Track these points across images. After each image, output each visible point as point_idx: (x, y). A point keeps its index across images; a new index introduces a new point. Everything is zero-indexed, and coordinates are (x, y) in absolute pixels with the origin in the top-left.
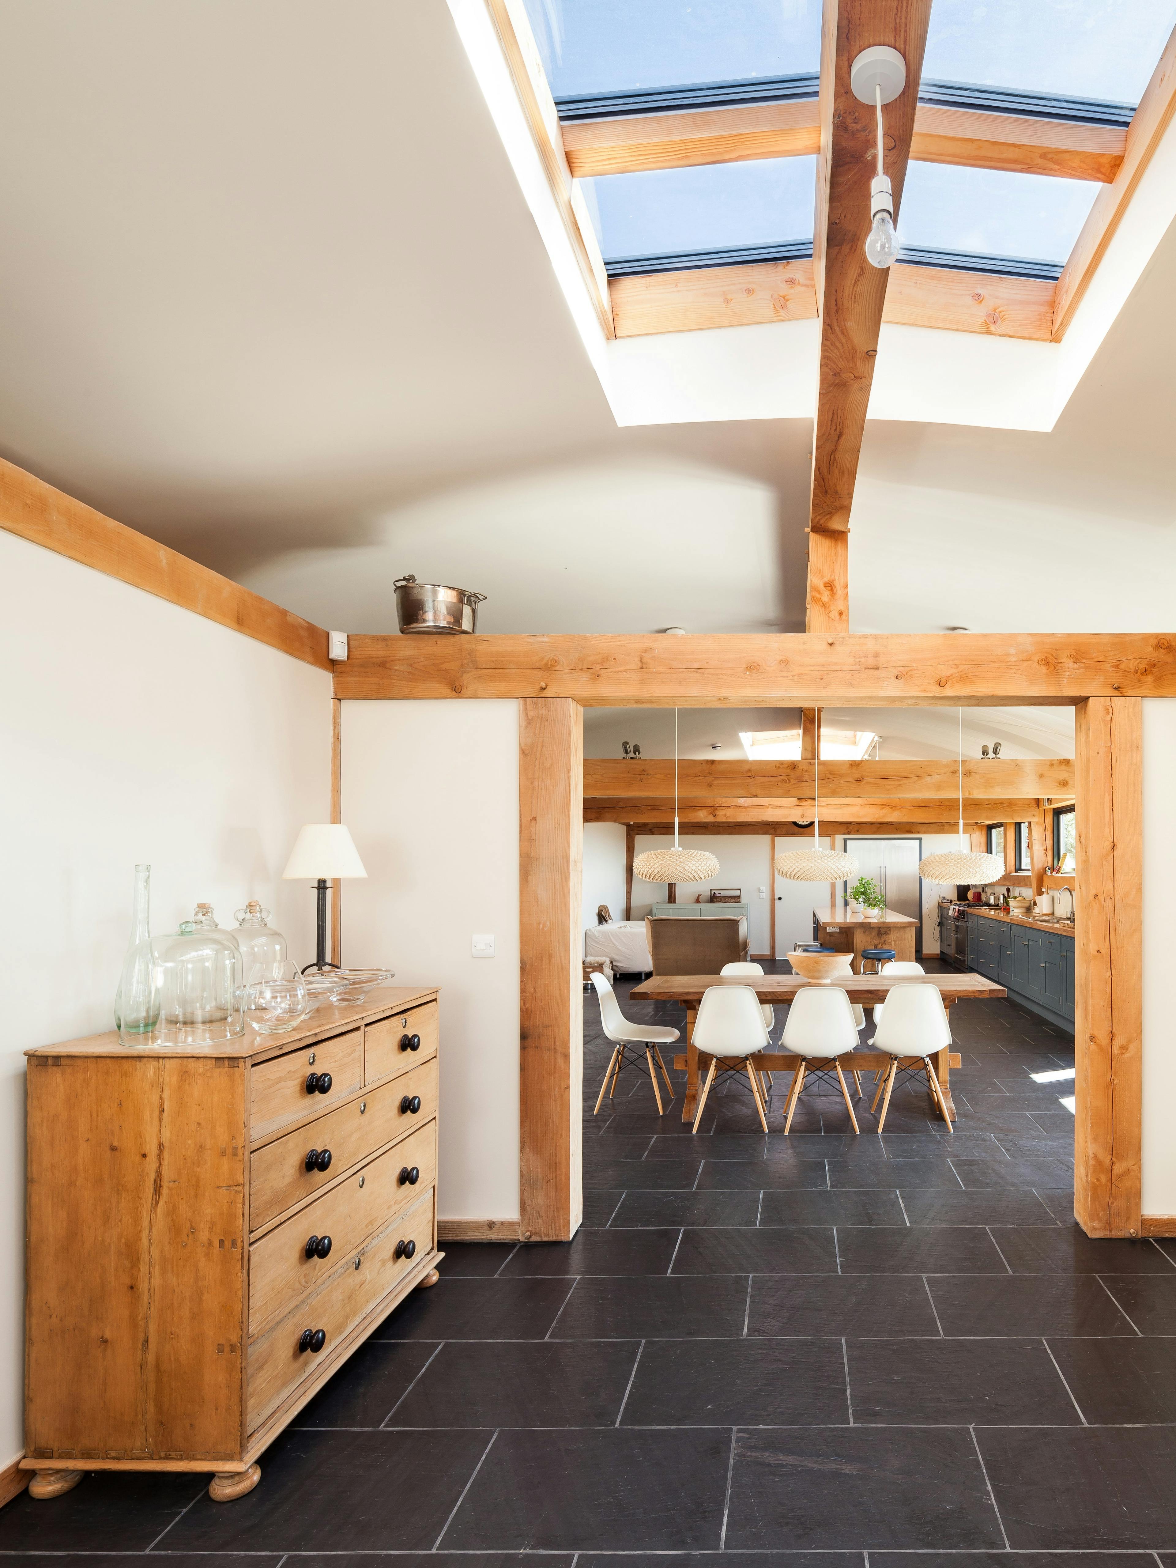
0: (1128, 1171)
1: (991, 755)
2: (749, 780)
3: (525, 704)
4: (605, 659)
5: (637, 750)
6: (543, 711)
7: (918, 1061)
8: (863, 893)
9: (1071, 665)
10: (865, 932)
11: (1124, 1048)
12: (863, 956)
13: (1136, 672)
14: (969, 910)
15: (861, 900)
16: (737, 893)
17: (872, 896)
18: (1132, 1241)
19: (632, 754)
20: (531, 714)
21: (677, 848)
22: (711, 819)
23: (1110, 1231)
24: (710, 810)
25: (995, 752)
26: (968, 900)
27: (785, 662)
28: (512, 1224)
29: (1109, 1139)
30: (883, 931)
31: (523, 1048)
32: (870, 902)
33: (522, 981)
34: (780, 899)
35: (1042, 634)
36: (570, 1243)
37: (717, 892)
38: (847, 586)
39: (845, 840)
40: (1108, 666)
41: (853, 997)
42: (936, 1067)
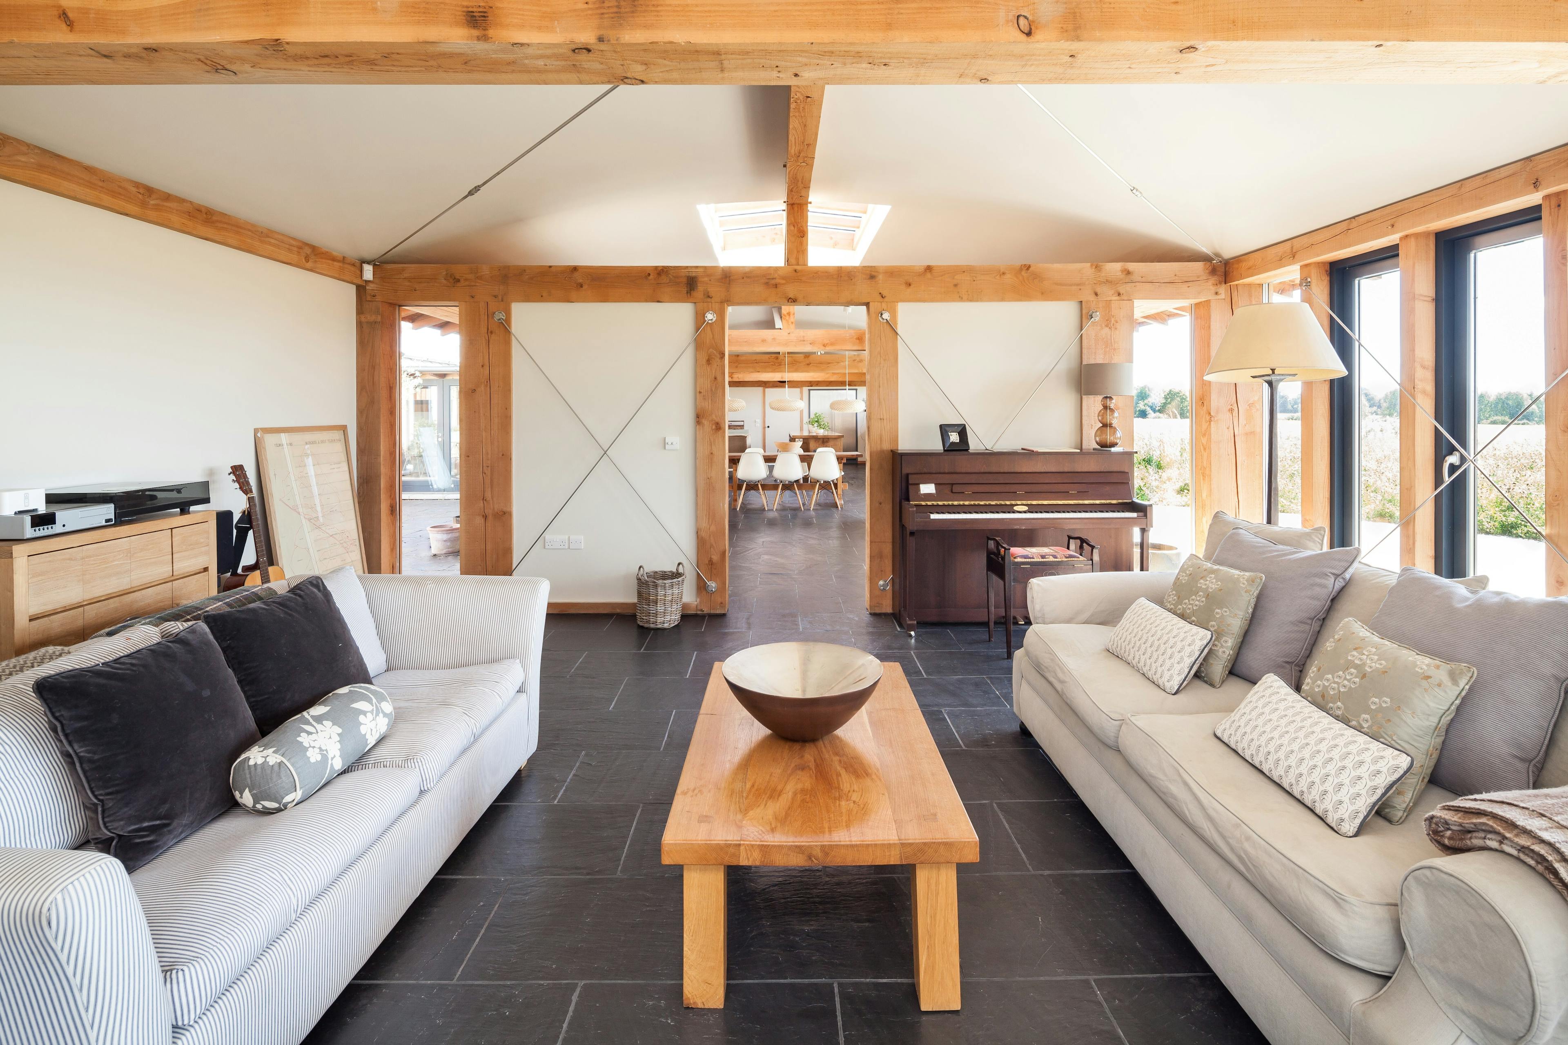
2: (755, 364)
7: (828, 483)
8: (817, 421)
10: (814, 439)
15: (815, 425)
16: (742, 423)
17: (822, 424)
27: (774, 339)
30: (825, 440)
32: (819, 426)
34: (768, 427)
38: (794, 314)
39: (809, 390)
41: (803, 459)
42: (836, 488)
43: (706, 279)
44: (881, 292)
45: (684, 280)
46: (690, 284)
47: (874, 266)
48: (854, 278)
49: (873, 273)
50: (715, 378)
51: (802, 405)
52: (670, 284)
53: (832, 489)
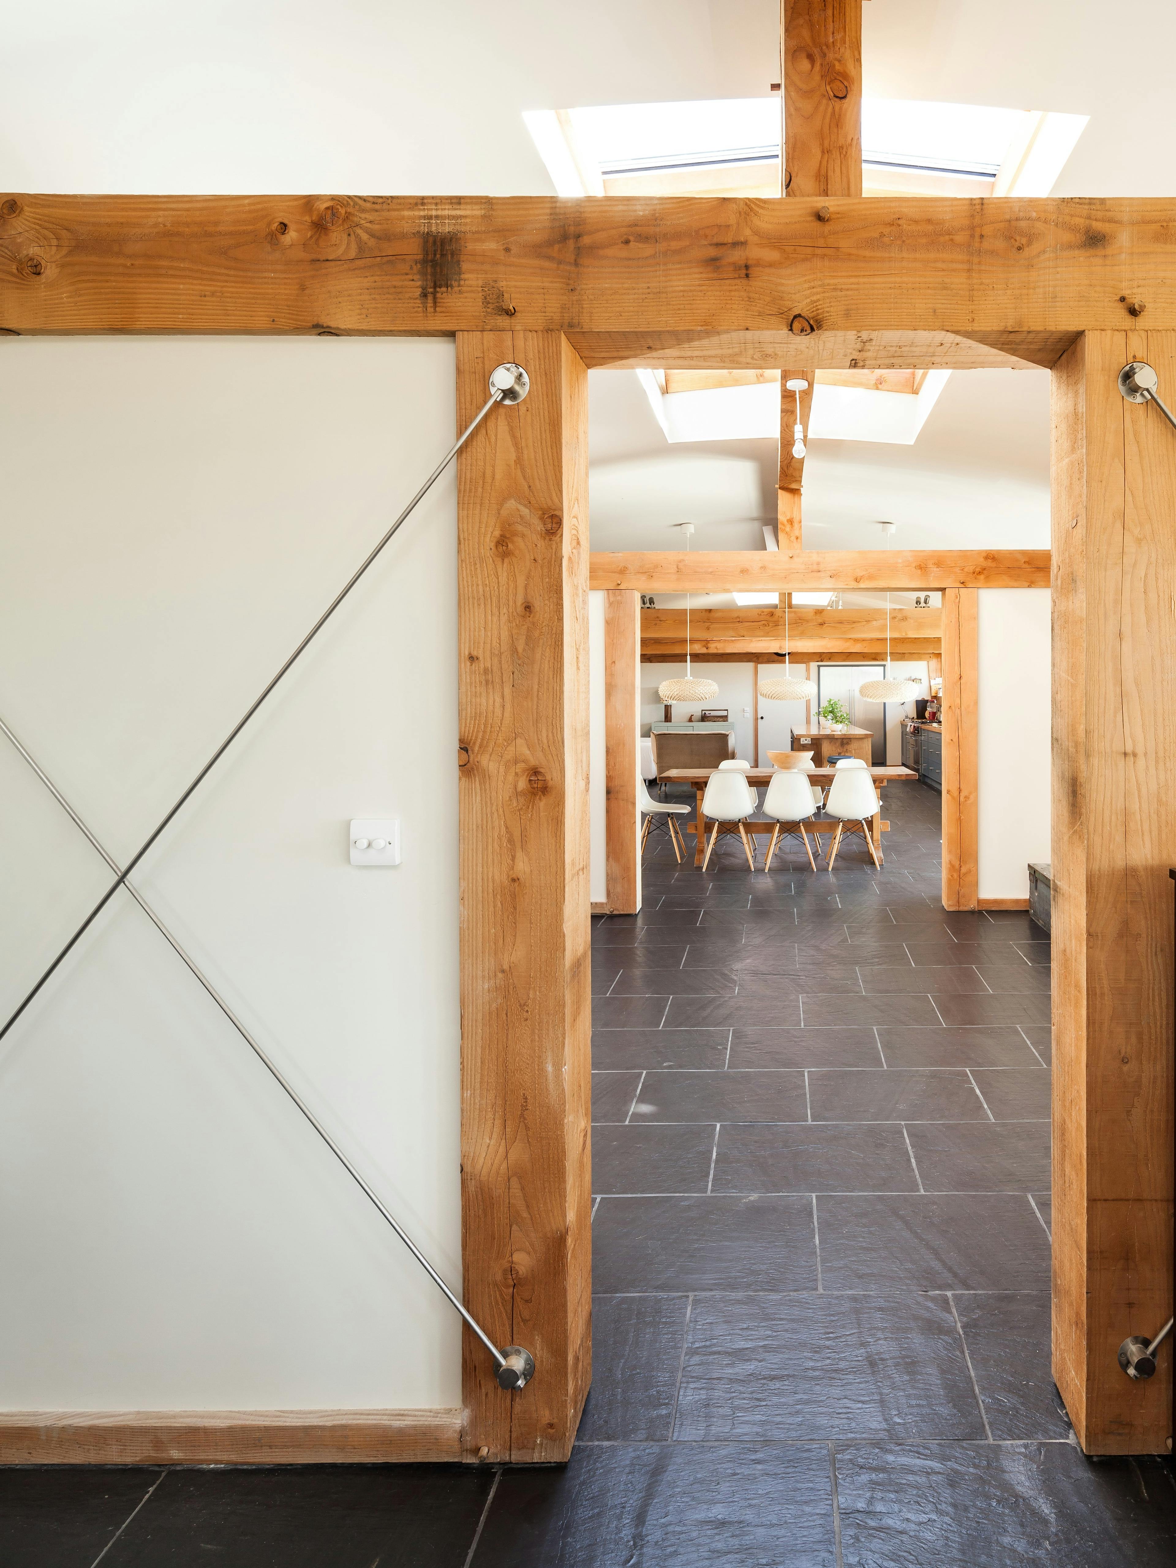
0: (970, 871)
1: (923, 604)
2: (738, 624)
3: (608, 594)
4: (656, 567)
5: (651, 601)
6: (619, 598)
7: (857, 823)
8: (831, 712)
9: (935, 569)
10: (830, 743)
11: (967, 798)
12: (828, 761)
13: (974, 573)
14: (923, 726)
15: (829, 717)
16: (725, 713)
17: (839, 715)
18: (972, 912)
19: (648, 605)
20: (612, 599)
21: (689, 677)
22: (704, 651)
23: (959, 907)
24: (704, 643)
25: (926, 602)
26: (926, 718)
27: (763, 568)
28: (602, 904)
29: (959, 851)
30: (845, 741)
31: (608, 799)
32: (836, 719)
33: (607, 759)
34: (762, 718)
35: (917, 551)
36: (636, 915)
37: (706, 712)
38: (800, 522)
39: (819, 667)
40: (957, 570)
41: (814, 780)
42: (871, 829)
43: (491, 246)
44: (1126, 293)
45: (413, 248)
46: (434, 263)
47: (1102, 201)
48: (1030, 242)
49: (1098, 226)
50: (528, 608)
51: (809, 689)
52: (359, 263)
53: (864, 831)
